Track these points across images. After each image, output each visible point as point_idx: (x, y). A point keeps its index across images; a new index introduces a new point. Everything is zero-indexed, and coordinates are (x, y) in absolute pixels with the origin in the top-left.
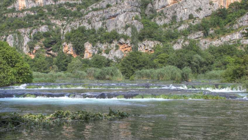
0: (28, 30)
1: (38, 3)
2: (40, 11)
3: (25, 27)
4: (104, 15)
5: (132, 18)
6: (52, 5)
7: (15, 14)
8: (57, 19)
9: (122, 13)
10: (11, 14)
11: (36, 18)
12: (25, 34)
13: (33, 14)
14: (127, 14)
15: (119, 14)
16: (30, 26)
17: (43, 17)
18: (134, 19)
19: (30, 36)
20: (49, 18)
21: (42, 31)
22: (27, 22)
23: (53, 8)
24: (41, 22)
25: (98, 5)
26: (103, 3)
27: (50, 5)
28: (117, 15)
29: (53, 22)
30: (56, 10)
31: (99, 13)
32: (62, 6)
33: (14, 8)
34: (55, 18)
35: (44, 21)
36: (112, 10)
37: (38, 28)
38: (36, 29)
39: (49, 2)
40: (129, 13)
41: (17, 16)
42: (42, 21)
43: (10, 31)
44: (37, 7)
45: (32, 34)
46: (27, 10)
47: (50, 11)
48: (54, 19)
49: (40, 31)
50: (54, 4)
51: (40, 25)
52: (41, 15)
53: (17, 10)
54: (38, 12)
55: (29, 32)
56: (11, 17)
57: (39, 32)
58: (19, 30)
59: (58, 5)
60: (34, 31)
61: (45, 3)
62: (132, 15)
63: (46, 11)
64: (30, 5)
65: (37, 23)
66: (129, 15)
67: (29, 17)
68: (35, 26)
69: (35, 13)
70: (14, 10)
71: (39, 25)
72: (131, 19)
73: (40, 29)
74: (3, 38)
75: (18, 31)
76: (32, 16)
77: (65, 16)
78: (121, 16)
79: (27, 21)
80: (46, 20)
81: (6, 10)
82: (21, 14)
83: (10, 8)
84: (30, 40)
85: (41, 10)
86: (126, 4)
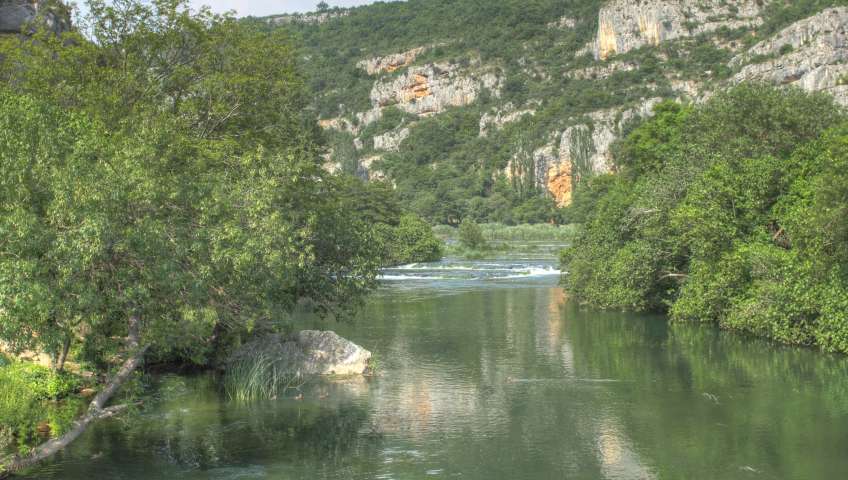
0: (613, 112)
1: (646, 38)
2: (647, 60)
3: (606, 104)
4: (774, 74)
5: (838, 80)
6: (682, 38)
7: (590, 70)
8: (688, 78)
9: (812, 69)
10: (581, 71)
11: (636, 80)
12: (604, 123)
13: (630, 68)
14: (824, 70)
15: (807, 71)
16: (619, 103)
17: (653, 75)
18: (841, 81)
19: (616, 128)
20: (669, 76)
21: (645, 114)
22: (612, 93)
23: (682, 48)
24: (645, 90)
25: (768, 46)
26: (778, 41)
27: (675, 40)
28: (803, 73)
29: (676, 86)
30: (688, 52)
31: (763, 70)
32: (706, 41)
33: (590, 55)
34: (684, 75)
35: (653, 87)
36: (790, 61)
37: (637, 105)
38: (631, 110)
39: (676, 32)
40: (830, 67)
41: (594, 76)
42: (648, 86)
43: (571, 118)
44: (644, 49)
45: (620, 124)
46: (619, 57)
47: (673, 56)
48: (680, 79)
49: (641, 114)
50: (687, 34)
51: (643, 99)
52: (648, 71)
53: (596, 58)
54: (642, 61)
55: (614, 118)
56: (582, 78)
57: (637, 118)
58: (590, 115)
59: (697, 37)
60: (626, 115)
61: (664, 35)
62: (837, 71)
63: (664, 57)
64: (626, 45)
65: (636, 94)
66: (829, 74)
67: (619, 79)
68: (630, 100)
69: (635, 65)
70: (589, 59)
71: (639, 97)
72: (834, 82)
73: (642, 109)
74: (553, 137)
75: (588, 117)
76: (627, 74)
77: (709, 68)
78: (809, 76)
79: (611, 90)
80: (659, 84)
81: (571, 59)
82: (604, 69)
83: (580, 53)
84: (615, 138)
85: (649, 56)
86: (821, 46)
